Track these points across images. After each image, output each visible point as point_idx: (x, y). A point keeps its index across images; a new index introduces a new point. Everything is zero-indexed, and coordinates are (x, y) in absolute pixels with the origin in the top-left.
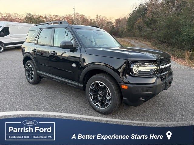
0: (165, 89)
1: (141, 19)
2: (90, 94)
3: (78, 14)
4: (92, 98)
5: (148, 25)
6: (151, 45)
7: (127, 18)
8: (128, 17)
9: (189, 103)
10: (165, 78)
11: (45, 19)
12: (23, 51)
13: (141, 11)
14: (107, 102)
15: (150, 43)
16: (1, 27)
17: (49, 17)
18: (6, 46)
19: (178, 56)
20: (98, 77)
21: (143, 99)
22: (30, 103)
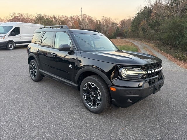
0: (154, 93)
1: (146, 21)
2: (84, 95)
3: (85, 15)
4: (85, 98)
5: (152, 27)
6: (155, 46)
7: (131, 20)
8: (133, 19)
9: (180, 107)
10: (154, 83)
11: (54, 20)
12: (28, 50)
13: (146, 13)
14: (98, 102)
15: (153, 45)
16: (13, 27)
17: (57, 18)
18: (16, 45)
19: (180, 58)
20: (90, 78)
21: (131, 102)
22: (31, 99)
